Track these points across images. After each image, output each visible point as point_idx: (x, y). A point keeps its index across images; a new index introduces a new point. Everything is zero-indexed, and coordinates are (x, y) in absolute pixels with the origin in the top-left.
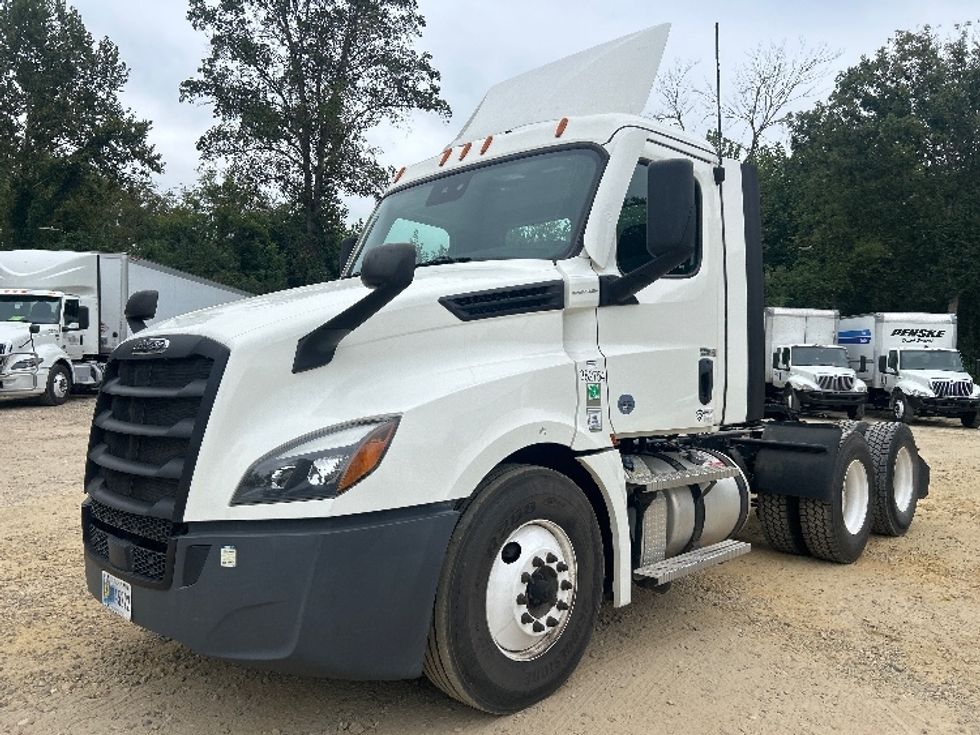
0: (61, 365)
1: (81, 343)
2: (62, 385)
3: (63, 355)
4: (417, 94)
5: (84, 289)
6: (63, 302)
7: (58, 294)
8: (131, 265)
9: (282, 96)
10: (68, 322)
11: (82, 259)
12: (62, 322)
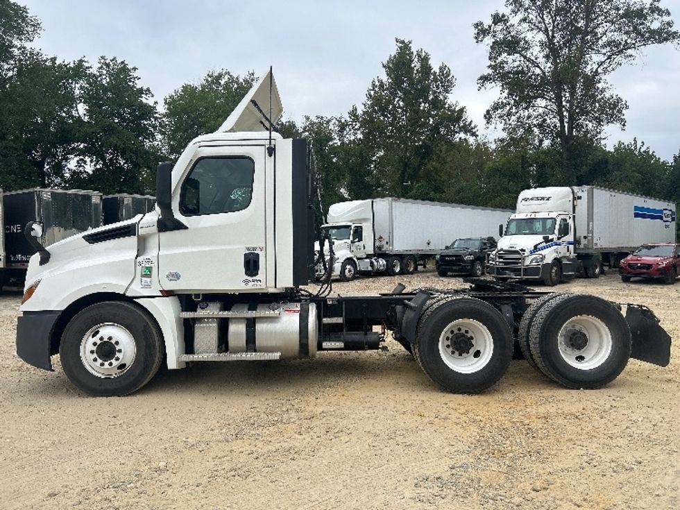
0: (350, 261)
1: (364, 248)
2: (350, 271)
3: (350, 255)
4: (652, 32)
5: (365, 220)
6: (353, 228)
7: (349, 224)
8: (393, 203)
9: (540, 68)
10: (354, 239)
11: (363, 204)
12: (351, 238)
